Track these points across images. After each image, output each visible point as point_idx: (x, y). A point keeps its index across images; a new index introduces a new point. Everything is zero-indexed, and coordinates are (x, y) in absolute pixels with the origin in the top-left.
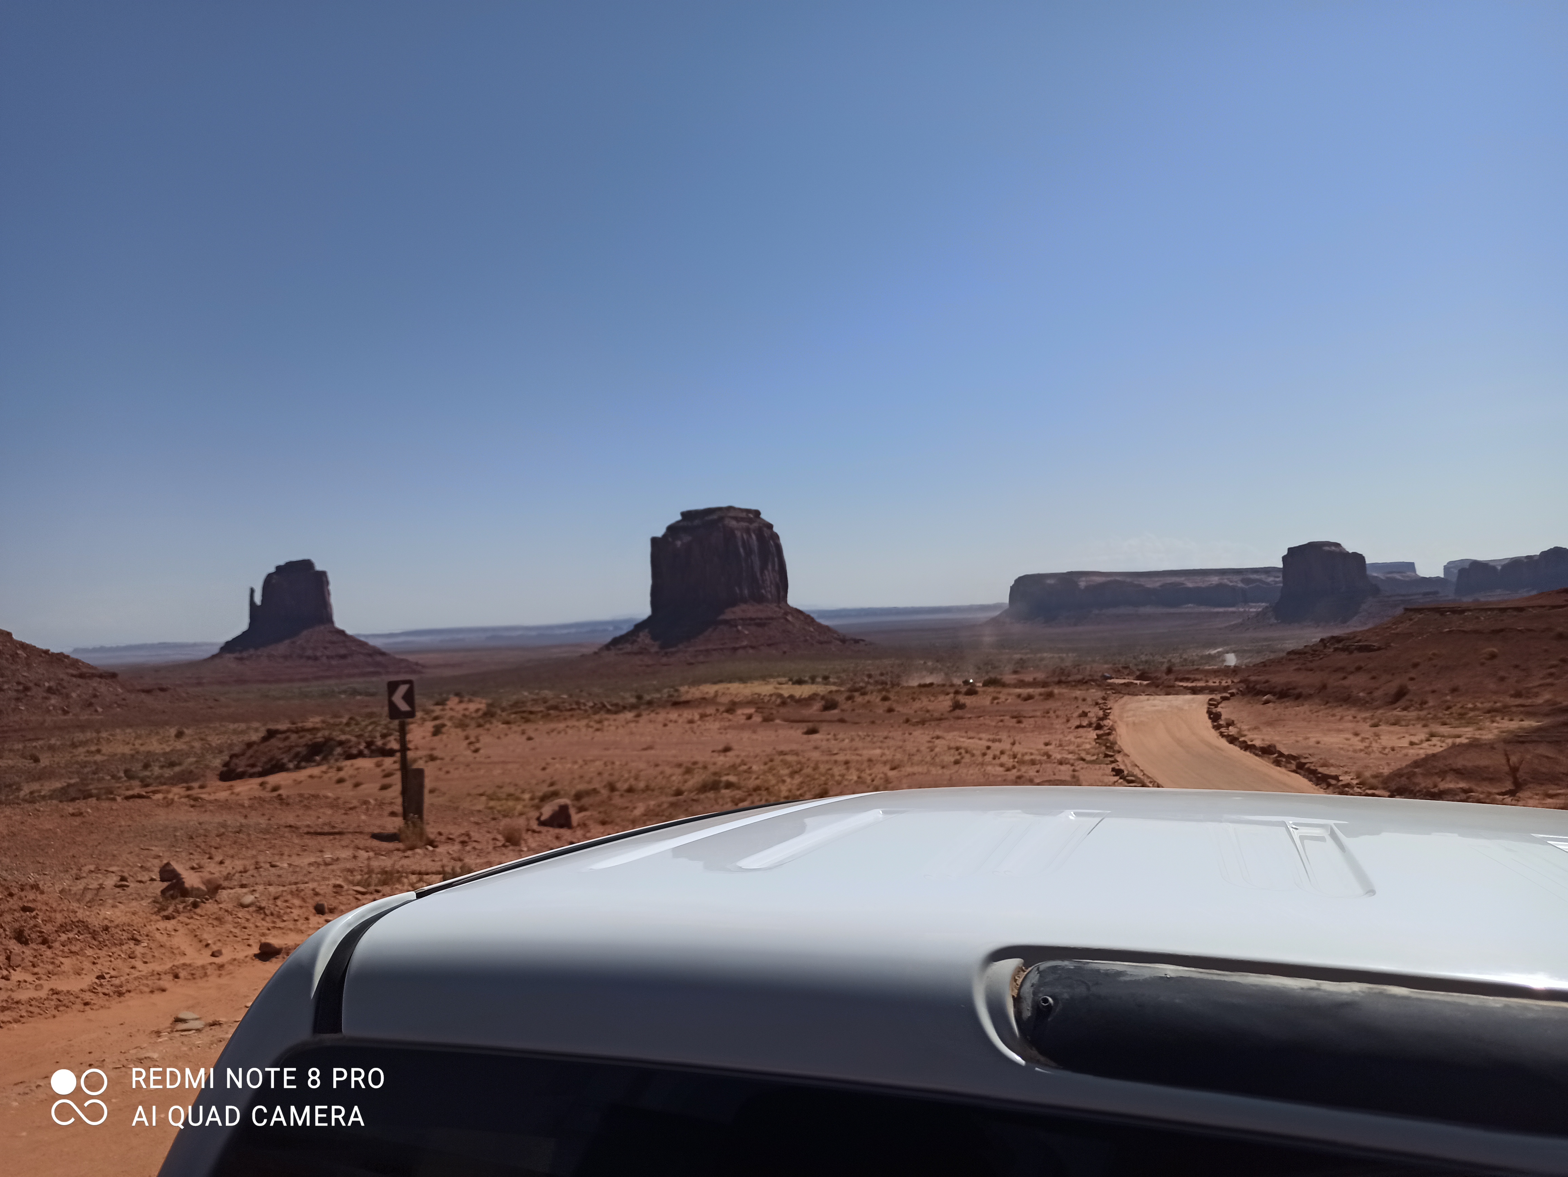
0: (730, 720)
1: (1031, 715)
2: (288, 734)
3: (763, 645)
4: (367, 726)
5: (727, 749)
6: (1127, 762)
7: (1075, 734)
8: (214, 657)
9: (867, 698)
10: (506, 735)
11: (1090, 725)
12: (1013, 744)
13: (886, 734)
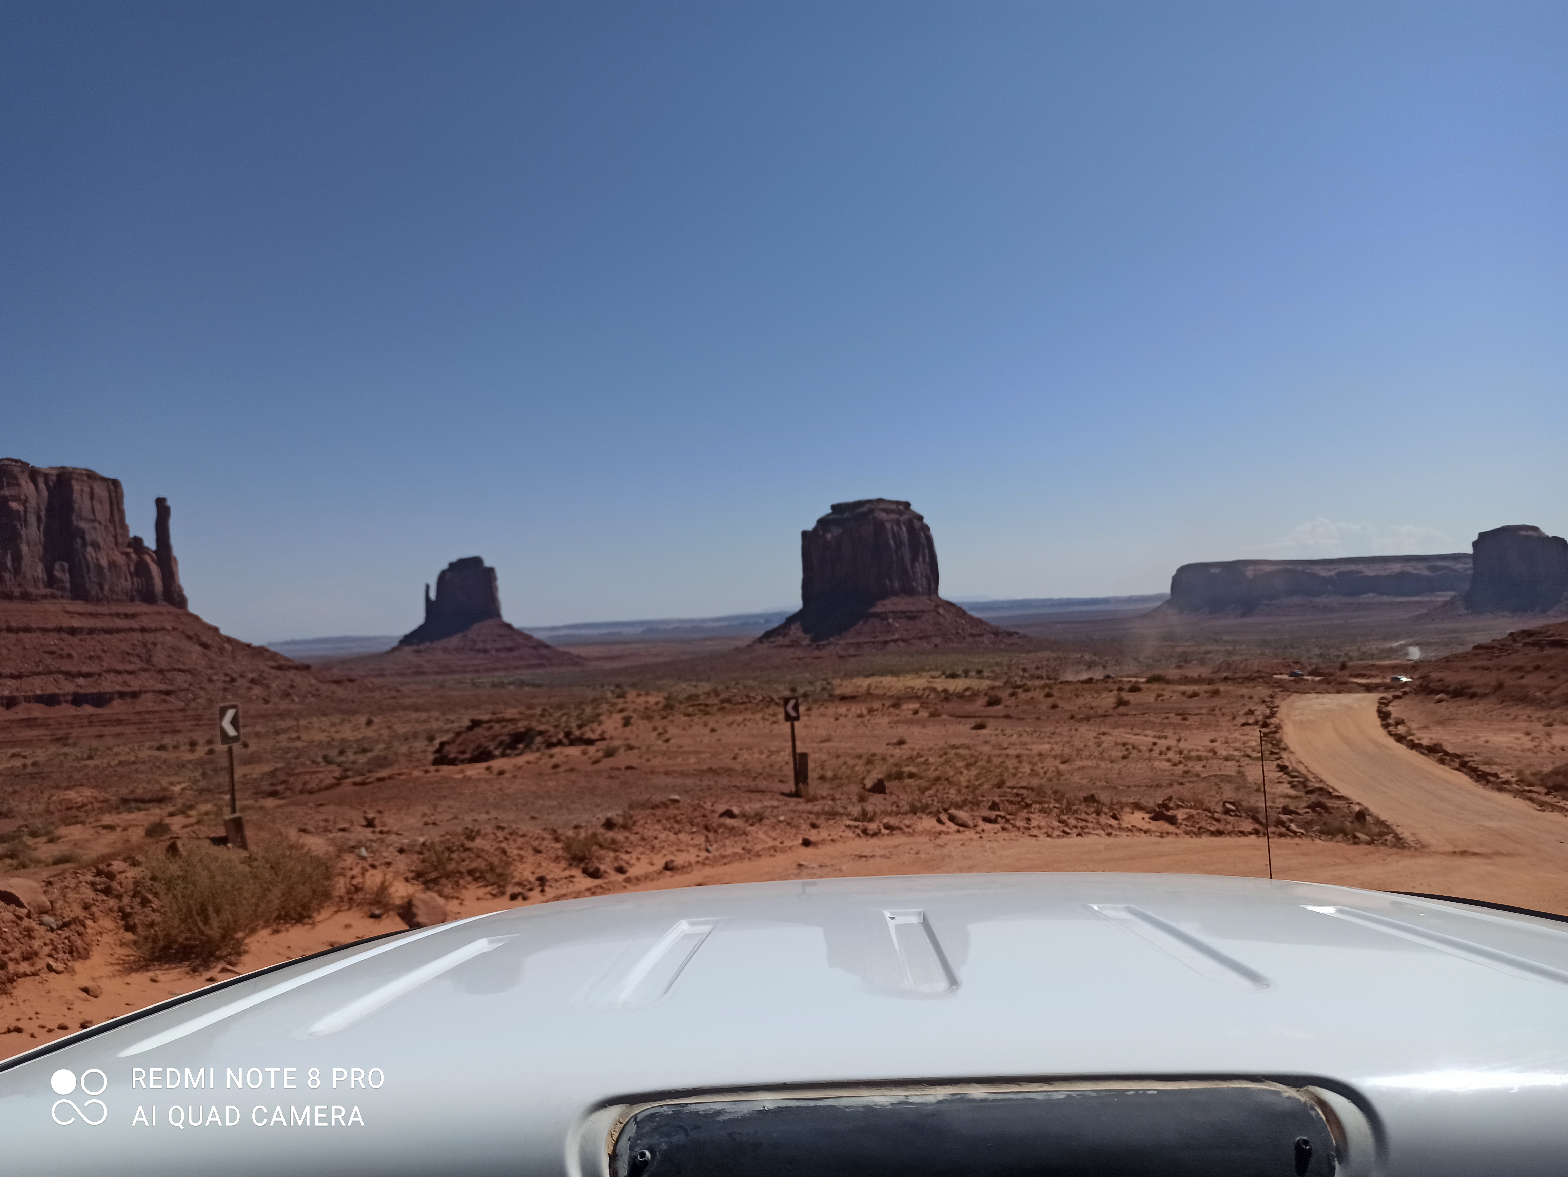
0: (898, 715)
1: (1196, 712)
2: (492, 724)
3: (914, 638)
4: (560, 717)
5: (901, 743)
6: (1292, 758)
7: (1241, 731)
8: (394, 650)
9: (1030, 694)
10: (690, 727)
11: (1256, 723)
12: (1179, 740)
13: (1052, 729)
